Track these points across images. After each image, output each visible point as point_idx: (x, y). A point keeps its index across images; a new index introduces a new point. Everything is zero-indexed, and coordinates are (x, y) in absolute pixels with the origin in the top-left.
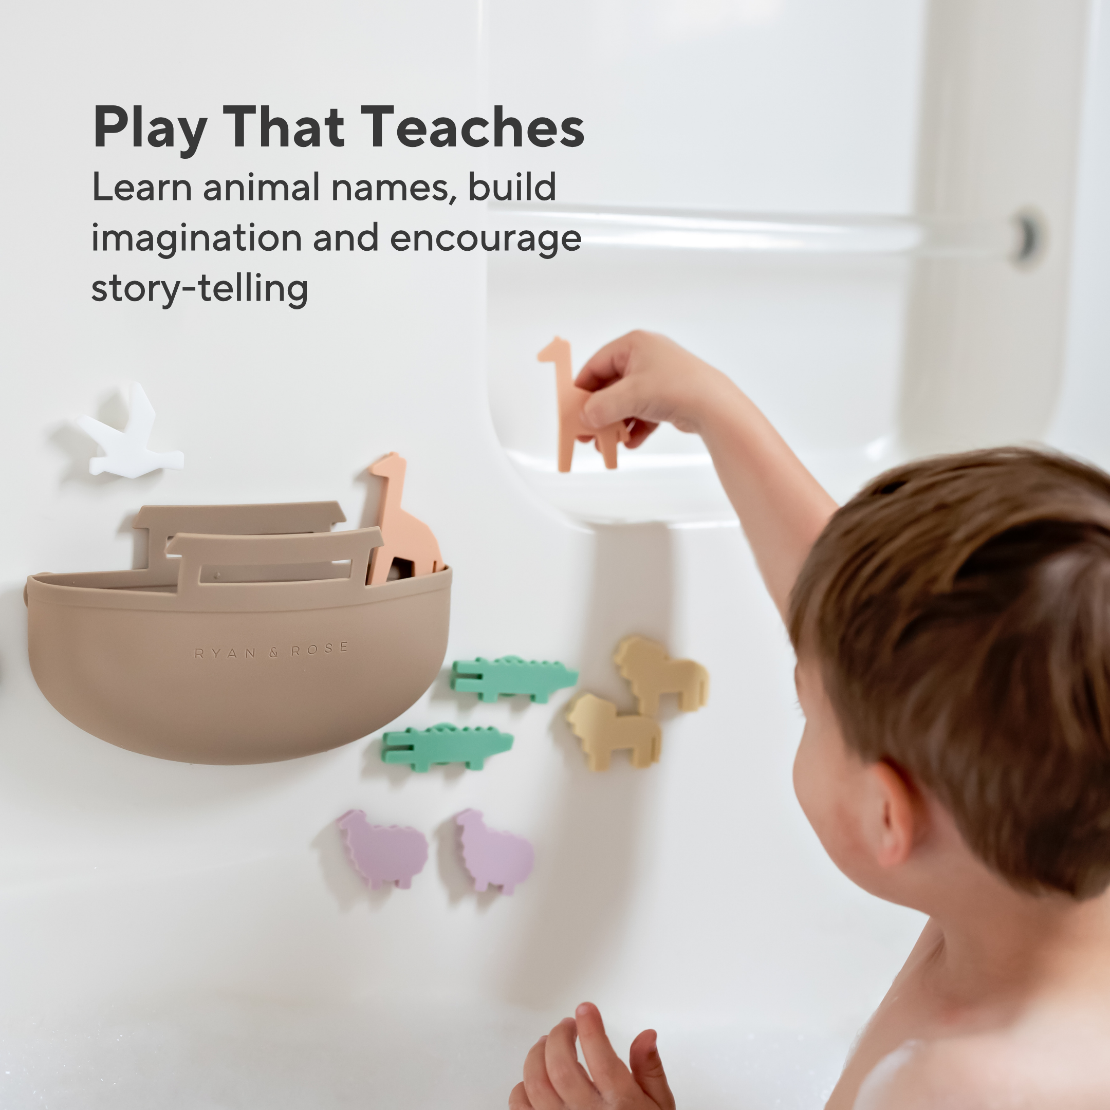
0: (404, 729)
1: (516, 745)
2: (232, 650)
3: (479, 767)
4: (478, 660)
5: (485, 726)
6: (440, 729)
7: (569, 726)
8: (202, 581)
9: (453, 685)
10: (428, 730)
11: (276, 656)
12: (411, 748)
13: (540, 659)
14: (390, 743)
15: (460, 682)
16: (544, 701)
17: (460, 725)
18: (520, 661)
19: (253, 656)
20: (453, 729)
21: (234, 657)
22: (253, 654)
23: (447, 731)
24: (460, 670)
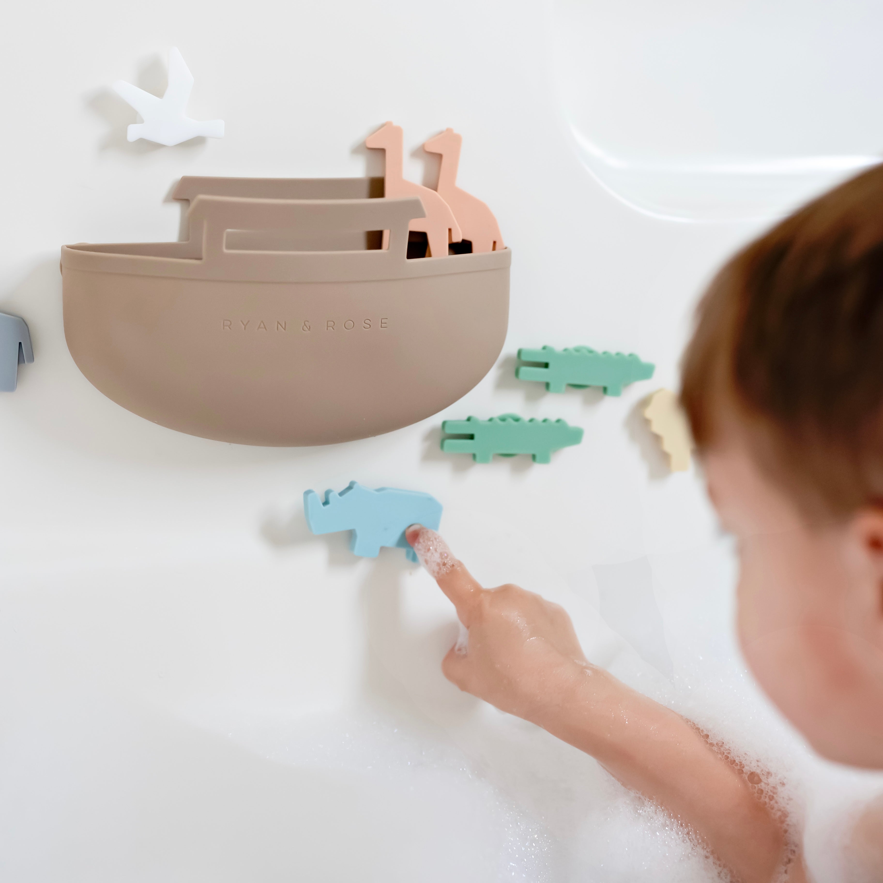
0: (466, 418)
1: (585, 438)
2: (262, 322)
3: (546, 460)
4: (544, 348)
5: (553, 418)
6: (503, 419)
7: (647, 422)
8: (228, 248)
9: (517, 373)
10: (491, 420)
11: (309, 329)
12: (471, 437)
13: (613, 350)
14: (449, 431)
15: (524, 370)
16: (617, 393)
17: (526, 417)
18: (591, 351)
19: (285, 330)
20: (517, 420)
21: (264, 329)
22: (284, 327)
23: (511, 421)
24: (524, 358)
